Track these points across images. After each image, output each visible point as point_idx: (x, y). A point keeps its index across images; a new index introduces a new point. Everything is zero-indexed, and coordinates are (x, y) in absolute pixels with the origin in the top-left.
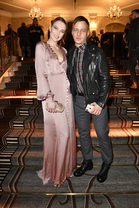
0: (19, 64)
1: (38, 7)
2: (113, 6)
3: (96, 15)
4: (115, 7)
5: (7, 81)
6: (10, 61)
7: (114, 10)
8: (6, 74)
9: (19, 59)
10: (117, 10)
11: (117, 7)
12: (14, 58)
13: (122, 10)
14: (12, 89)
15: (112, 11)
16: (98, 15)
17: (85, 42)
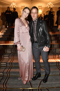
0: (6, 29)
1: (15, 3)
2: (49, 3)
4: (50, 3)
5: (1, 37)
6: (2, 28)
9: (6, 27)
10: (51, 4)
11: (51, 3)
12: (4, 26)
13: (53, 4)
14: (3, 40)
15: (49, 5)
16: (42, 7)
17: (37, 18)
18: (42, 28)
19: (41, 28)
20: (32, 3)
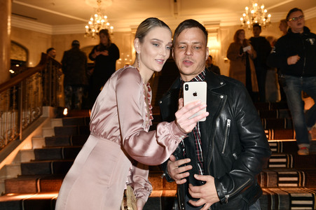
0: (58, 123)
1: (103, 15)
2: (250, 5)
3: (217, 23)
4: (255, 5)
5: (27, 159)
6: (38, 117)
7: (253, 12)
8: (26, 145)
9: (59, 113)
10: (260, 12)
11: (260, 5)
12: (48, 110)
13: (269, 12)
14: (35, 177)
15: (249, 14)
16: (222, 25)
17: (203, 70)
18: (228, 113)
19: (224, 116)
20: (176, 14)
